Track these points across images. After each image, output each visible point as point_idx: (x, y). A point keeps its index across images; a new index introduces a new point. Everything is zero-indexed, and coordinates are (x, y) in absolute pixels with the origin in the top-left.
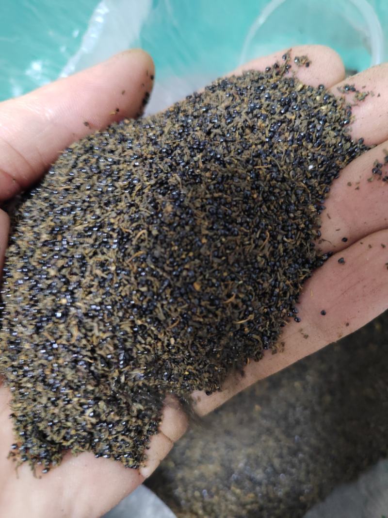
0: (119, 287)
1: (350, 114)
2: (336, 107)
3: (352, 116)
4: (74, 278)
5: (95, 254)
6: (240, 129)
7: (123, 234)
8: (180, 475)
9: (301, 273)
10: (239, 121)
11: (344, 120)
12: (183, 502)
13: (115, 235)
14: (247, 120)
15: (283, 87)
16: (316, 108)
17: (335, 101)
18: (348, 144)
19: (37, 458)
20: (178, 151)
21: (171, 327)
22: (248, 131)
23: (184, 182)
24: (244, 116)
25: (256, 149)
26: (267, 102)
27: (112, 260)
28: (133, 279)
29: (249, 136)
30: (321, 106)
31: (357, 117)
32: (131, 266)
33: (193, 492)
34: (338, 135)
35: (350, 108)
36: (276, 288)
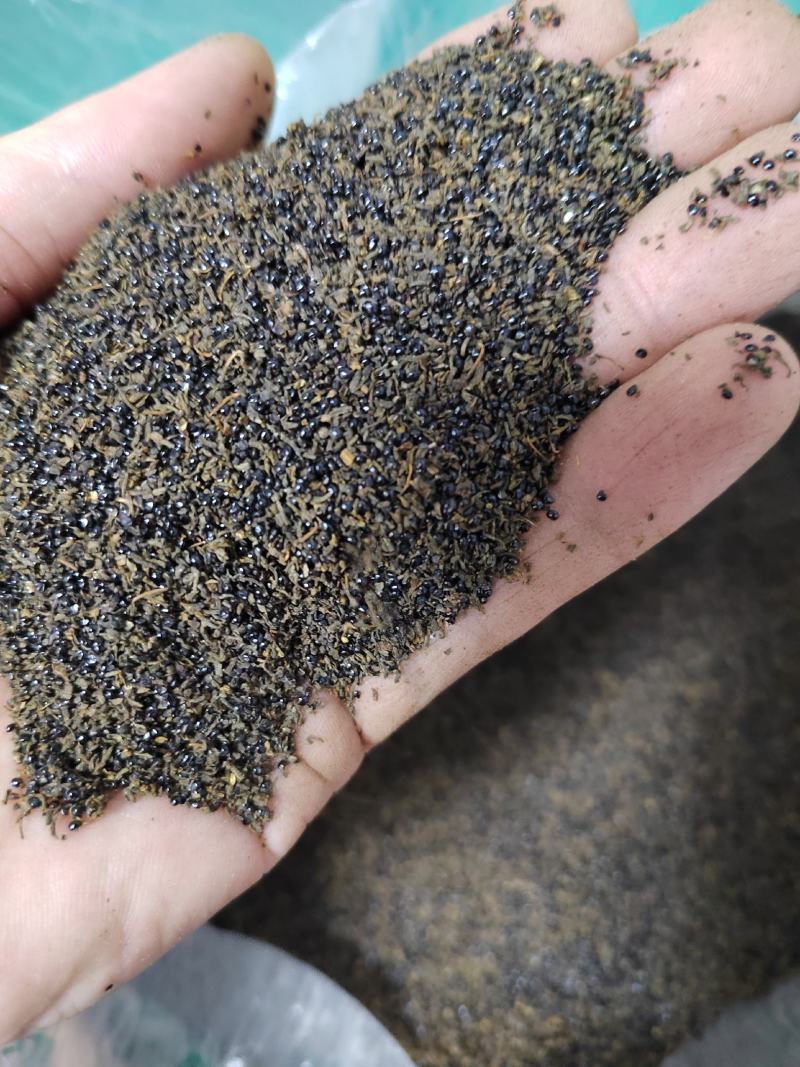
0: (197, 462)
1: (641, 107)
2: (613, 95)
3: (645, 111)
4: (111, 451)
5: (149, 403)
6: (422, 150)
7: (199, 362)
8: (414, 975)
9: (556, 423)
10: (420, 135)
11: (630, 119)
12: (421, 1029)
13: (186, 367)
14: (433, 133)
15: (505, 68)
16: (571, 100)
17: (612, 85)
18: (642, 168)
19: (58, 802)
20: (304, 201)
21: (301, 540)
22: (437, 154)
23: (314, 258)
24: (429, 125)
25: (454, 187)
26: (474, 97)
27: (180, 413)
28: (221, 446)
29: (440, 163)
30: (582, 96)
31: (655, 112)
32: (217, 422)
33: (442, 1009)
34: (619, 150)
35: (641, 94)
36: (505, 453)
